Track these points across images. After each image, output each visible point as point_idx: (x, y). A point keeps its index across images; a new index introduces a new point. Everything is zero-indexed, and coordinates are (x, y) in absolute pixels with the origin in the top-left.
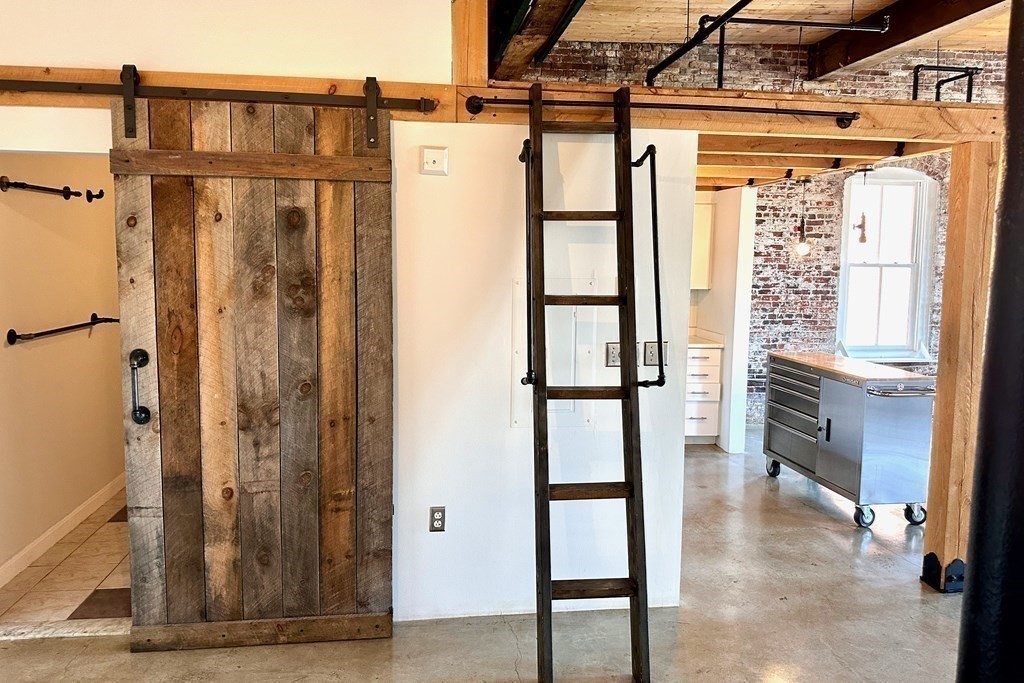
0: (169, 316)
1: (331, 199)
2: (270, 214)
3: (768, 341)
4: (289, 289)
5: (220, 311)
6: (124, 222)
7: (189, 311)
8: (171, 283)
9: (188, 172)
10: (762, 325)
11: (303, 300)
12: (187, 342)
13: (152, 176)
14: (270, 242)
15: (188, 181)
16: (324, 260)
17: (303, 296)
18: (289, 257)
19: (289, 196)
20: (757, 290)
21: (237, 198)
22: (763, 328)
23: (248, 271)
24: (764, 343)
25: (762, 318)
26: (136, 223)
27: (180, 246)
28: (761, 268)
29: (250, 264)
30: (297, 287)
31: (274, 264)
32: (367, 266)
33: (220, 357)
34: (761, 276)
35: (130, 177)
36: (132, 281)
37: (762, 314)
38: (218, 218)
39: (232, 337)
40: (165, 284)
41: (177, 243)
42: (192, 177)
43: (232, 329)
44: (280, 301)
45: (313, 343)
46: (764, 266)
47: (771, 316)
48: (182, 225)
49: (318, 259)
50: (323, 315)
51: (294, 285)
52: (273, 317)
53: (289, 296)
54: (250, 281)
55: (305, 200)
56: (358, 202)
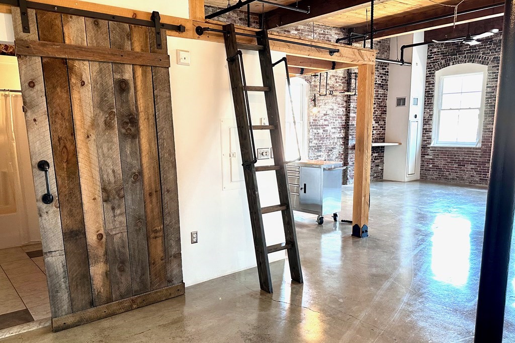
0: (59, 140)
1: (141, 75)
2: (111, 82)
4: (123, 124)
5: (88, 137)
6: (27, 84)
7: (70, 137)
8: (59, 121)
9: (64, 57)
11: (131, 130)
12: (71, 155)
13: (41, 57)
14: (112, 98)
15: (64, 61)
16: (140, 109)
17: (131, 128)
18: (122, 106)
19: (119, 73)
21: (92, 73)
23: (101, 114)
26: (34, 85)
27: (62, 100)
29: (102, 111)
30: (127, 123)
31: (115, 110)
32: (161, 111)
33: (90, 162)
35: (28, 57)
36: (35, 120)
38: (83, 84)
39: (96, 151)
40: (55, 122)
41: (60, 97)
42: (66, 59)
43: (95, 147)
44: (119, 131)
45: (137, 153)
48: (62, 88)
49: (137, 107)
50: (141, 138)
51: (125, 122)
52: (116, 139)
53: (124, 128)
54: (103, 120)
55: (128, 76)
56: (154, 77)
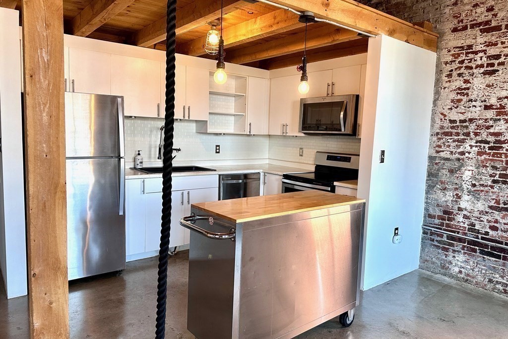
3: (498, 202)
10: (490, 183)
20: (487, 146)
22: (492, 187)
24: (492, 203)
25: (491, 176)
28: (491, 123)
34: (492, 130)
37: (491, 172)
46: (495, 120)
47: (501, 176)
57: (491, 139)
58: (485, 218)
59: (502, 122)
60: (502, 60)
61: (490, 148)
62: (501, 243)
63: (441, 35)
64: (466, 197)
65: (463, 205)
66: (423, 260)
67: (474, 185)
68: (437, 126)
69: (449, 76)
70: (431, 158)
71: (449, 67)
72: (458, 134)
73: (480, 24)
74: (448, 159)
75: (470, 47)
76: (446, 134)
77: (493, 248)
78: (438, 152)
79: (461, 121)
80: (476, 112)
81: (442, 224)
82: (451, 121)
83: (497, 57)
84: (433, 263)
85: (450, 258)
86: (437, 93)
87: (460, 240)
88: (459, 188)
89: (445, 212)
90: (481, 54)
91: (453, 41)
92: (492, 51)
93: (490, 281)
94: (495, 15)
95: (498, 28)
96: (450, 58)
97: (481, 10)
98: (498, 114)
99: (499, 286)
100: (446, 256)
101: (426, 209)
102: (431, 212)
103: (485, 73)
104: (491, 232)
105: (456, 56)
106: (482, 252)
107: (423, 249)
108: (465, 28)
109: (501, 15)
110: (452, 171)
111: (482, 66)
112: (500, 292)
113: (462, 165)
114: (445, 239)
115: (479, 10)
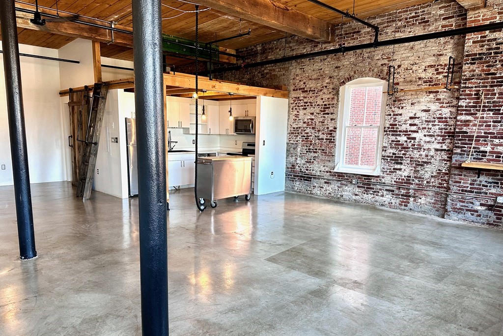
3: (308, 159)
10: (305, 152)
22: (306, 154)
25: (306, 150)
28: (305, 129)
34: (305, 132)
37: (306, 148)
46: (307, 128)
47: (308, 149)
57: (306, 135)
58: (304, 166)
59: (309, 128)
60: (308, 104)
61: (305, 139)
62: (309, 175)
63: (289, 91)
64: (299, 159)
65: (298, 162)
66: (286, 187)
67: (301, 154)
68: (289, 130)
69: (292, 109)
70: (287, 144)
71: (292, 106)
72: (296, 133)
73: (301, 89)
74: (293, 144)
75: (299, 98)
76: (292, 133)
77: (307, 177)
78: (290, 141)
79: (297, 128)
80: (301, 124)
81: (291, 171)
82: (294, 128)
83: (307, 103)
84: (289, 187)
85: (294, 184)
86: (289, 116)
87: (297, 176)
88: (296, 155)
89: (293, 166)
90: (302, 101)
91: (293, 94)
92: (305, 100)
93: (307, 190)
94: (306, 86)
95: (306, 91)
96: (293, 102)
97: (302, 83)
98: (308, 125)
99: (309, 192)
100: (293, 183)
101: (286, 165)
102: (288, 166)
103: (303, 109)
104: (306, 172)
105: (295, 101)
106: (304, 180)
107: (286, 182)
108: (297, 90)
109: (308, 86)
110: (294, 149)
111: (302, 106)
112: (309, 194)
113: (297, 146)
114: (293, 177)
115: (301, 83)
